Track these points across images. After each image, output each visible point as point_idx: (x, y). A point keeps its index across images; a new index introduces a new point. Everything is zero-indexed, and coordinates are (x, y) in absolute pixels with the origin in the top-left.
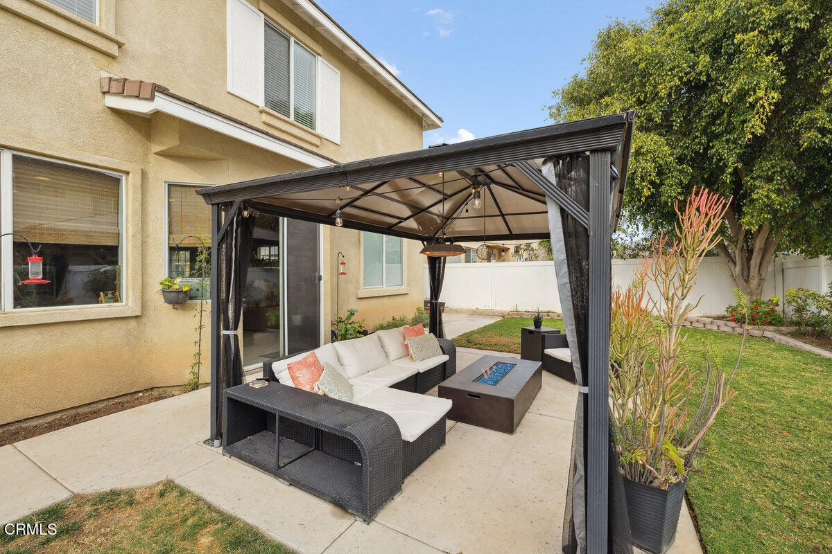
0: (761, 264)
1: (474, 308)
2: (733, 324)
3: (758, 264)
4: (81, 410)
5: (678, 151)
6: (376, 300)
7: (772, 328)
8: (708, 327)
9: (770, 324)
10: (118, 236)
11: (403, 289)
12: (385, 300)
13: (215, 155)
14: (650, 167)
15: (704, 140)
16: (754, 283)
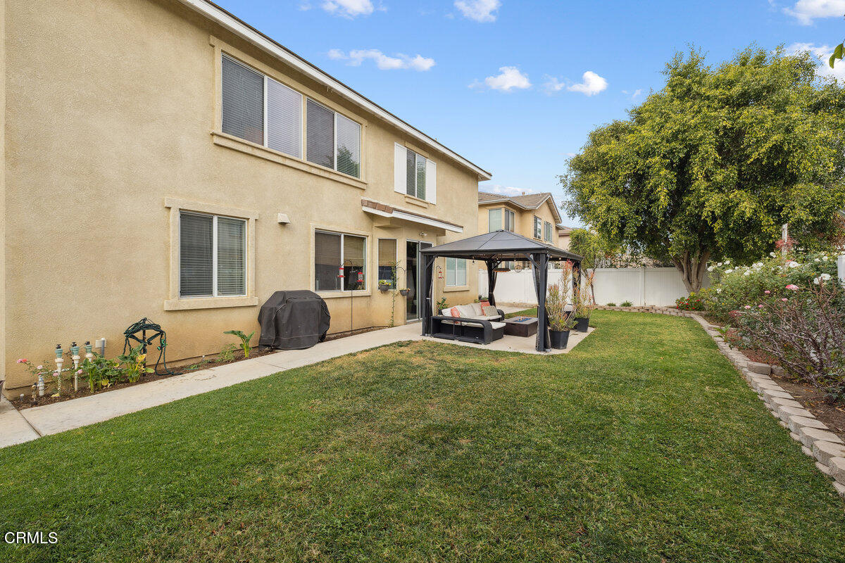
0: (698, 273)
1: (512, 302)
2: (677, 310)
3: (696, 273)
4: (346, 333)
5: (634, 208)
6: (451, 294)
7: (697, 312)
8: (664, 313)
9: (696, 310)
10: (363, 261)
11: (467, 287)
12: (457, 294)
13: (397, 226)
14: (615, 217)
15: (647, 202)
16: (695, 285)
